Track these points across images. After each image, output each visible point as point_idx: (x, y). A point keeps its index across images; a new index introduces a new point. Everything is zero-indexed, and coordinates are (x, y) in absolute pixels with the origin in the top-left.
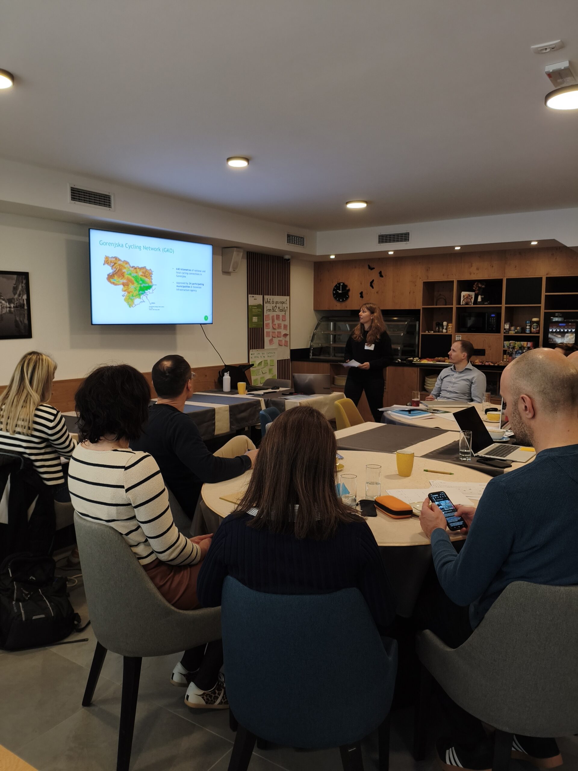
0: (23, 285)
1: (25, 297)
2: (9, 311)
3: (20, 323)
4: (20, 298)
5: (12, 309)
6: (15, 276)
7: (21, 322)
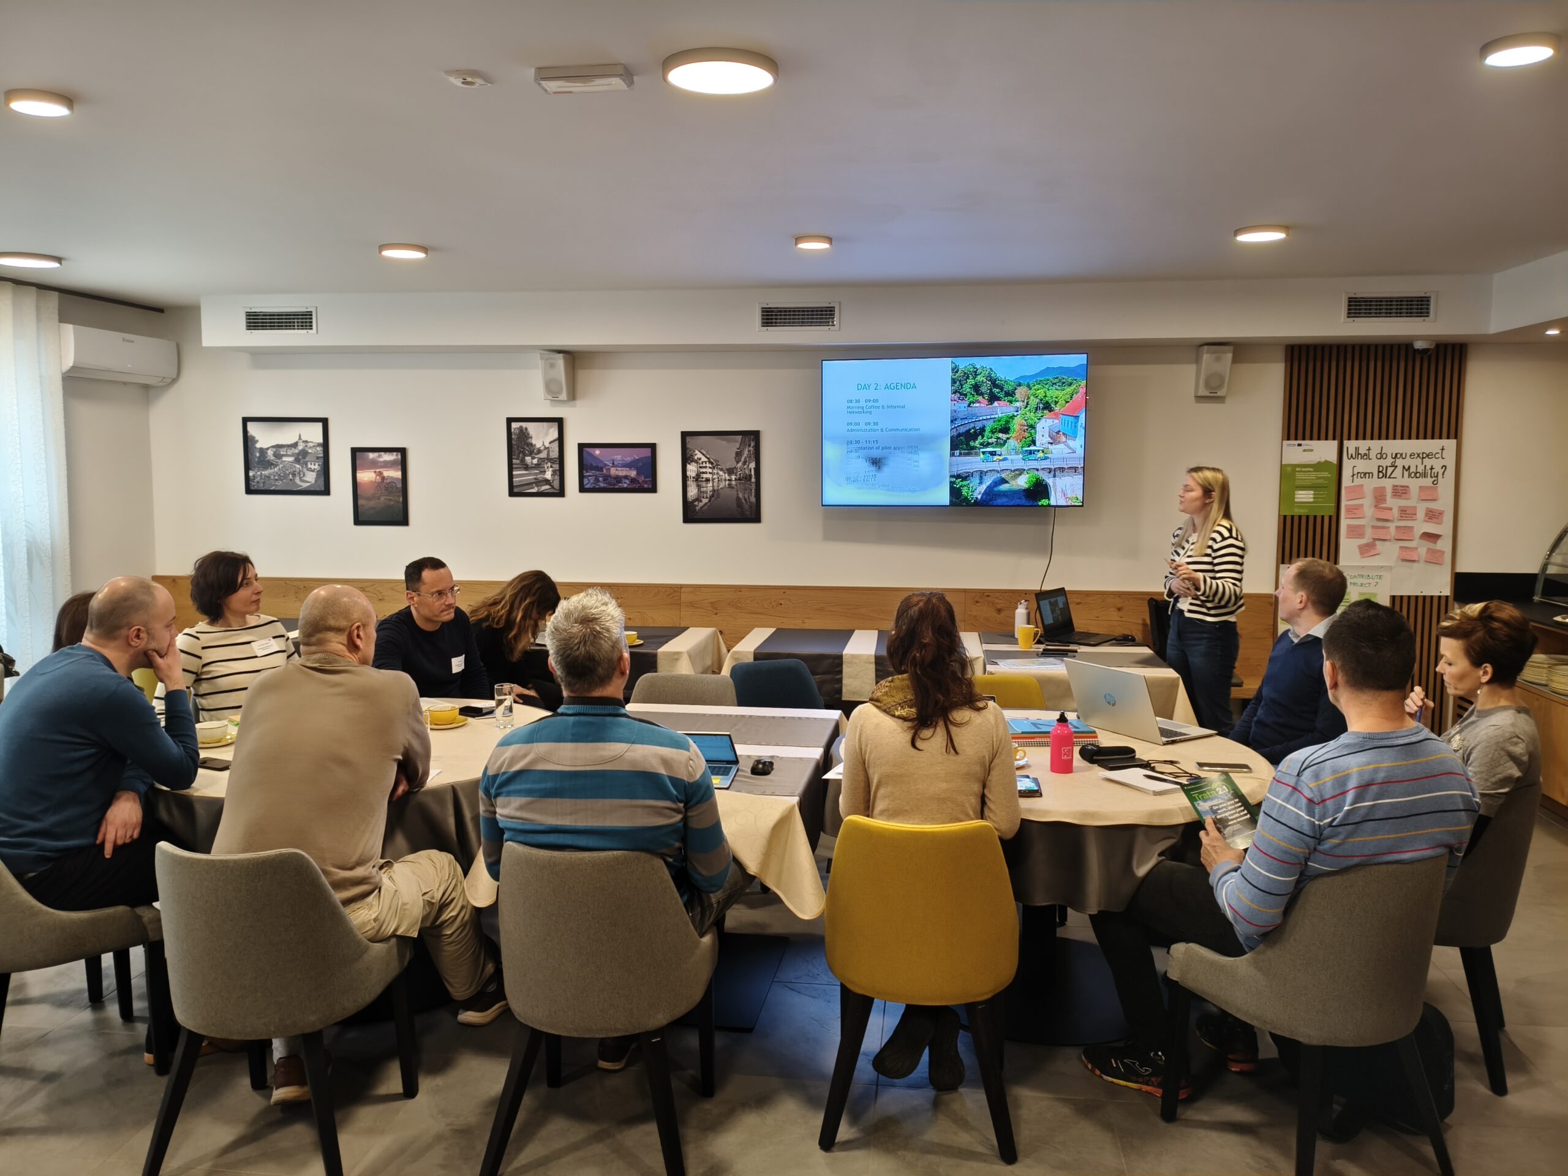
0: (751, 448)
1: (753, 465)
2: (729, 485)
3: (743, 501)
4: (745, 467)
5: (734, 483)
6: (739, 438)
7: (745, 499)
